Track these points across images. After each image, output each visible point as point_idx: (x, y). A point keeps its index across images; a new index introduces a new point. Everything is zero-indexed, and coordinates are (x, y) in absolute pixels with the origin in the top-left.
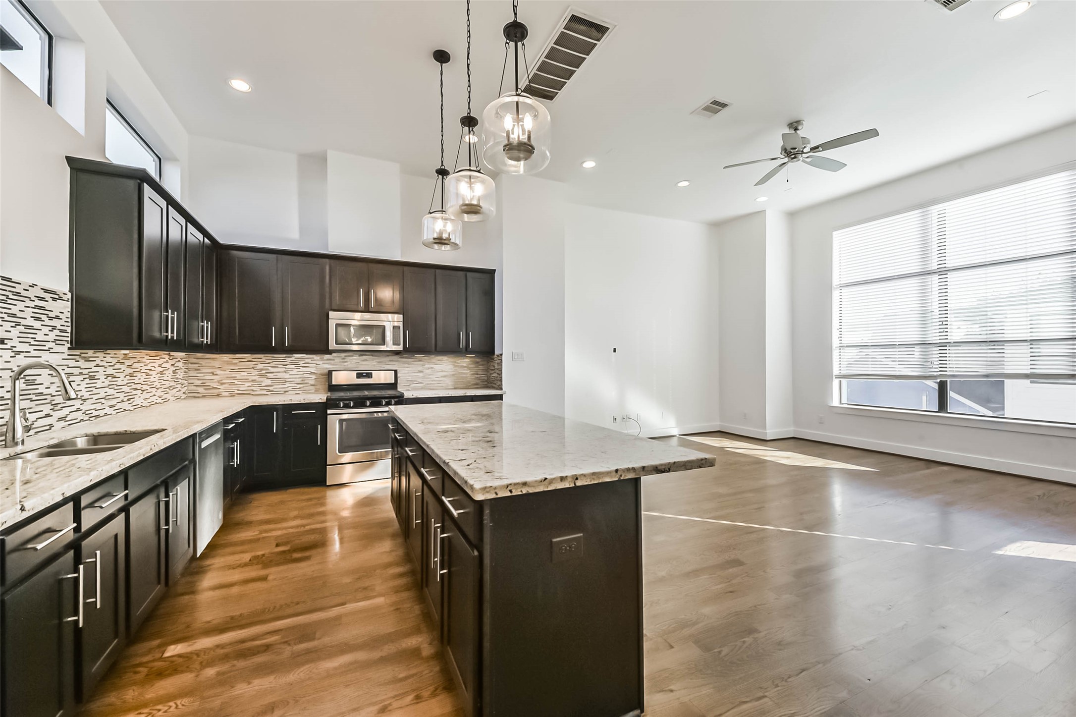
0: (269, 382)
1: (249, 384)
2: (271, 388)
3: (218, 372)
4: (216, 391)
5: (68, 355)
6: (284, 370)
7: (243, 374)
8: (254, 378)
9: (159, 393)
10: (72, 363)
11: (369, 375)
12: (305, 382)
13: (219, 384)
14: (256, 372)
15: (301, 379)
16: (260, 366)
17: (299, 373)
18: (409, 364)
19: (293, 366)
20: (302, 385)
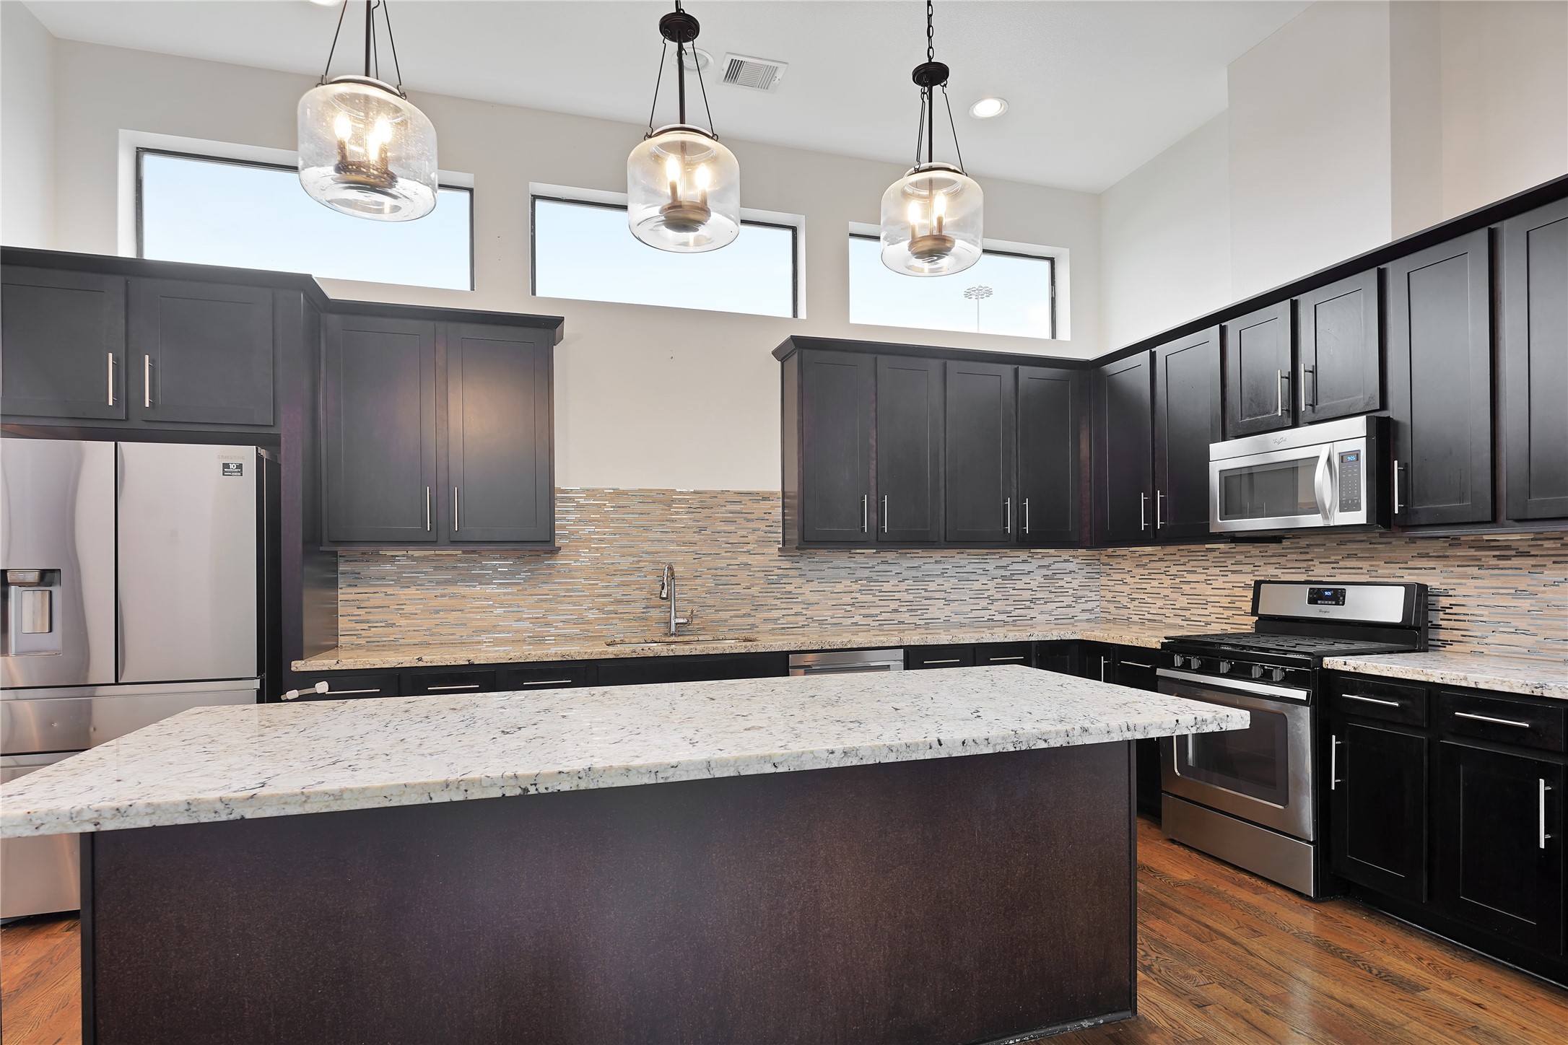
0: (1182, 602)
1: (1160, 603)
2: (1187, 614)
3: (1129, 580)
4: (1125, 612)
5: (779, 556)
6: (1204, 577)
7: (1155, 583)
8: (1167, 592)
9: (998, 605)
10: (787, 565)
11: (1338, 597)
12: (1237, 604)
13: (1129, 600)
14: (1167, 581)
15: (1229, 599)
16: (1173, 570)
17: (1227, 585)
18: (1480, 567)
19: (1216, 571)
20: (1230, 613)
